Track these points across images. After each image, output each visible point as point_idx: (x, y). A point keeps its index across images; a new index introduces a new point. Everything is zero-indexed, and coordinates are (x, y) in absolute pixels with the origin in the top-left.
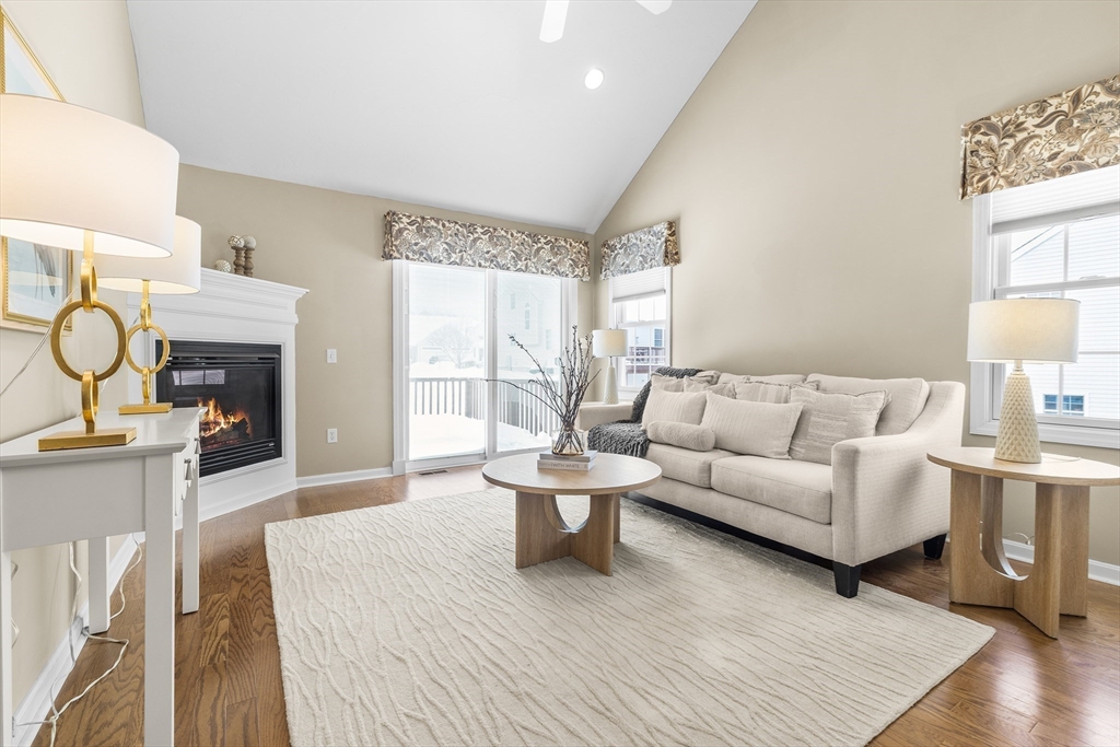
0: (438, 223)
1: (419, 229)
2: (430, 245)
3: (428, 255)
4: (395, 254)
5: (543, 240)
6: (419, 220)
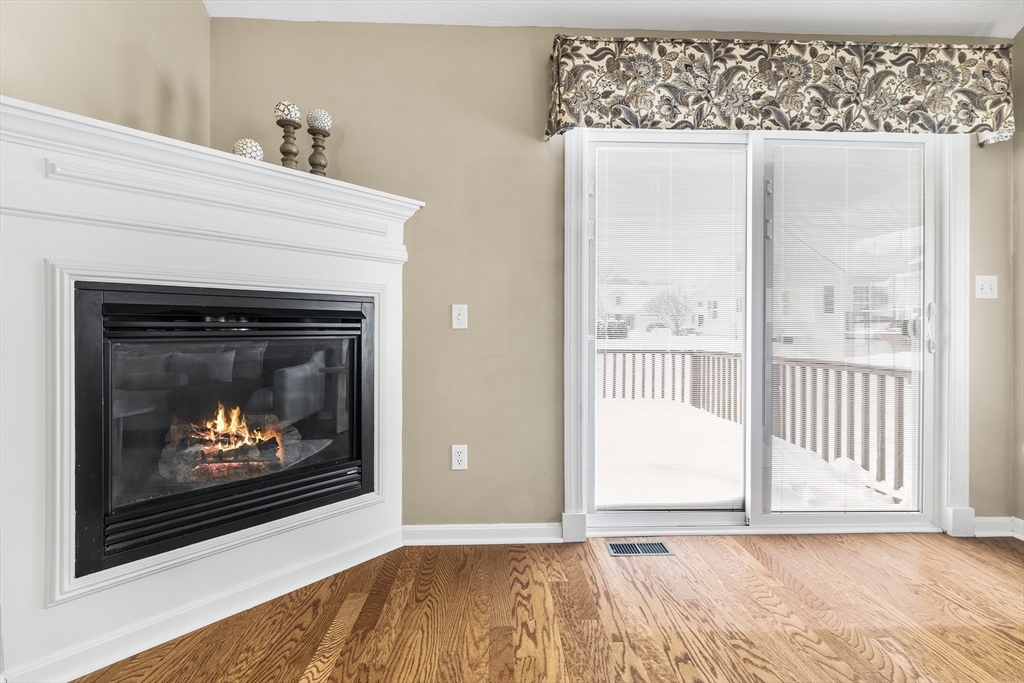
0: (651, 50)
1: (612, 66)
2: (634, 95)
3: (630, 114)
4: (567, 118)
5: (889, 56)
6: (612, 46)
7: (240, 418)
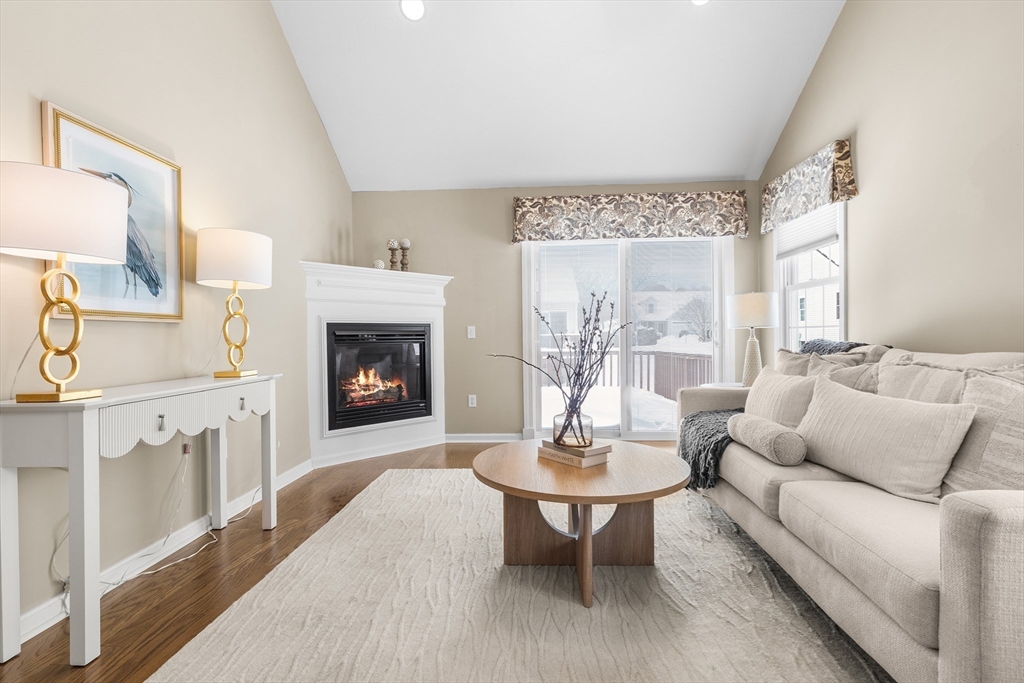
0: (560, 201)
1: (541, 210)
2: (552, 224)
3: (550, 233)
4: (519, 237)
5: (680, 199)
6: (541, 201)
7: (375, 375)
